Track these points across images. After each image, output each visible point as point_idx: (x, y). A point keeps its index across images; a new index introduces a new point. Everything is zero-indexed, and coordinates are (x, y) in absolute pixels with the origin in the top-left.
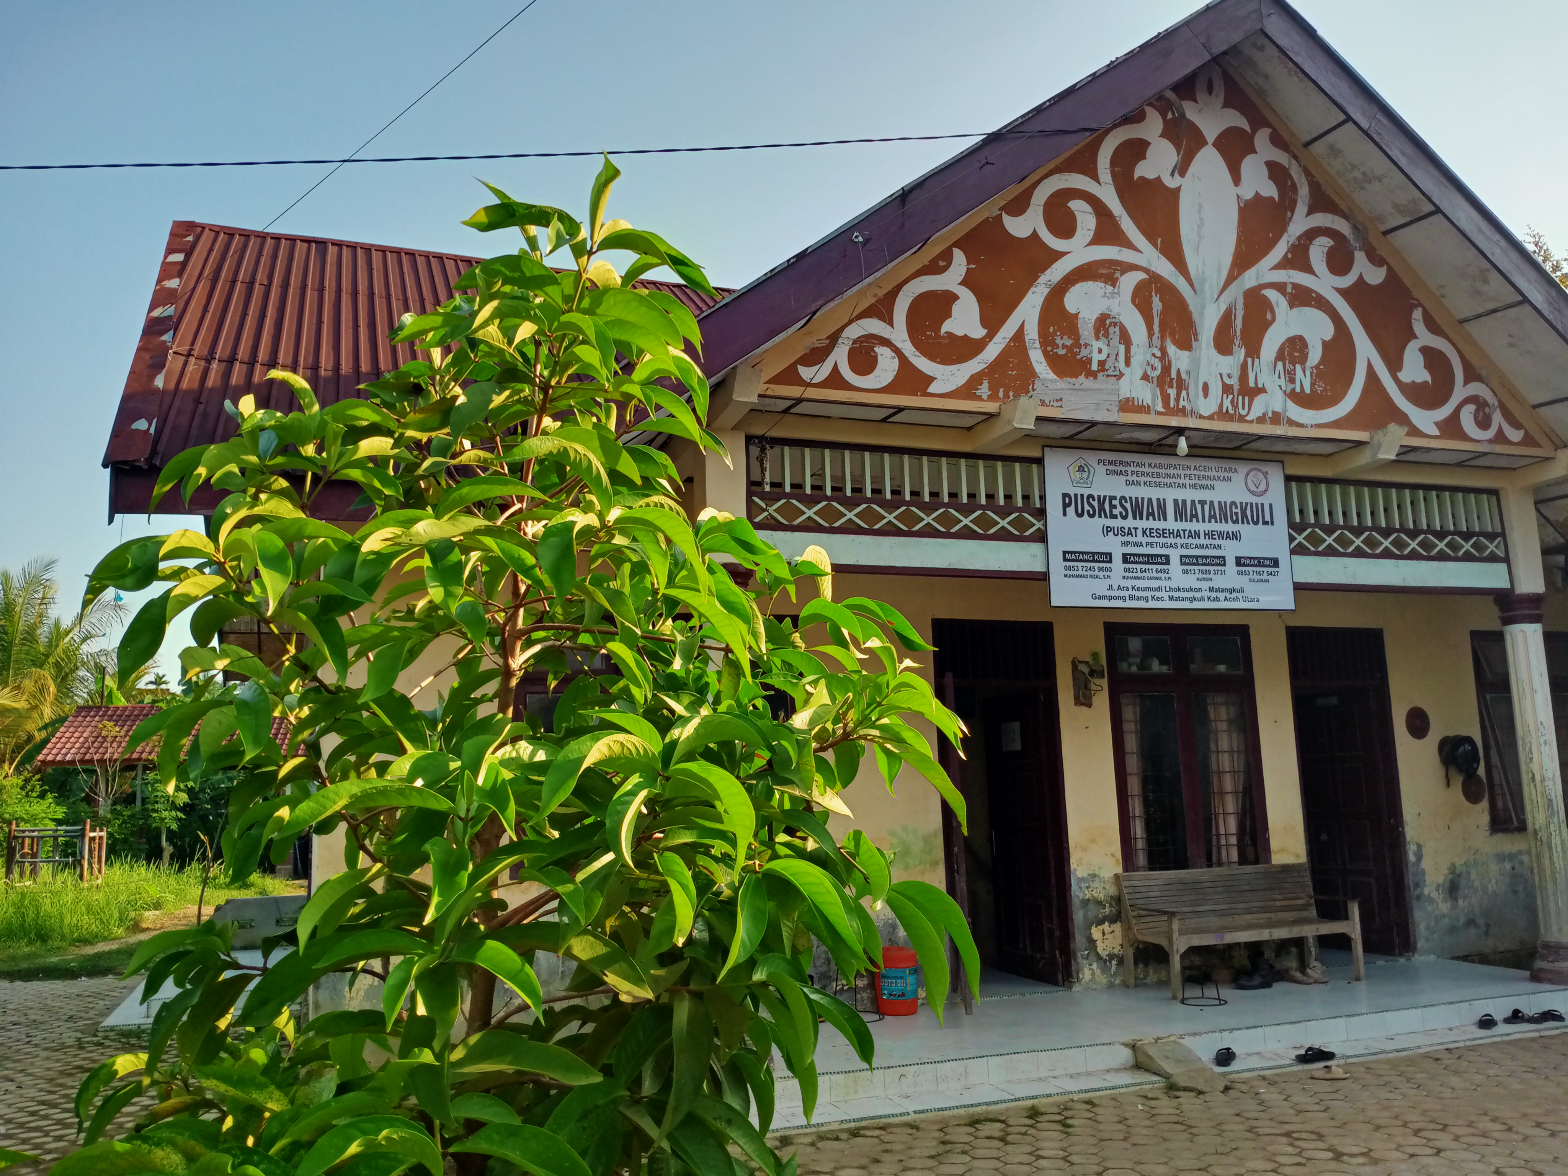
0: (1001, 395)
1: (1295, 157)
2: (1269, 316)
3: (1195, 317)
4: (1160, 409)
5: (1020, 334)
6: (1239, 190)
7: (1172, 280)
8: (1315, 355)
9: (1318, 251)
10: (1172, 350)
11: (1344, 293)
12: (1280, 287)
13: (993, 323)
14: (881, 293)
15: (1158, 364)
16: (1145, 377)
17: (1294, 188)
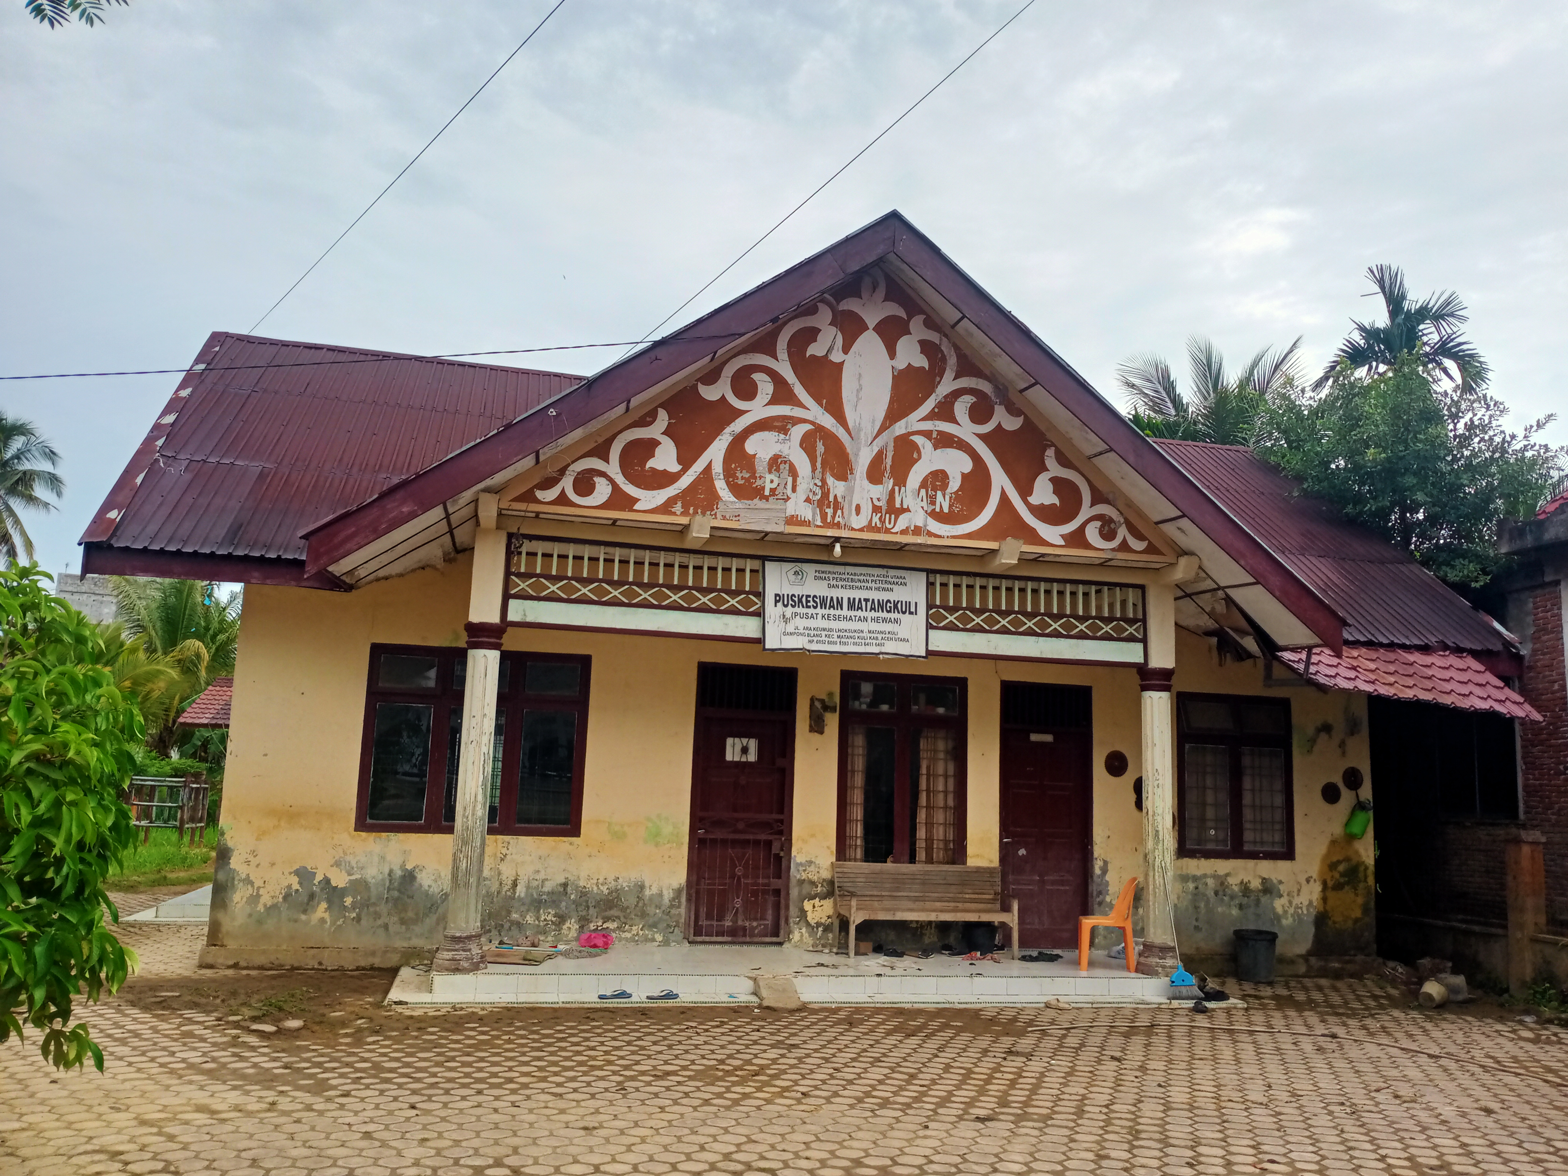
0: (691, 511)
1: (946, 336)
2: (915, 456)
3: (851, 457)
4: (819, 523)
5: (709, 467)
6: (894, 363)
7: (834, 430)
8: (955, 484)
9: (961, 408)
10: (830, 480)
11: (982, 437)
12: (927, 434)
13: (686, 461)
14: (600, 440)
15: (819, 491)
16: (808, 500)
17: (944, 359)
